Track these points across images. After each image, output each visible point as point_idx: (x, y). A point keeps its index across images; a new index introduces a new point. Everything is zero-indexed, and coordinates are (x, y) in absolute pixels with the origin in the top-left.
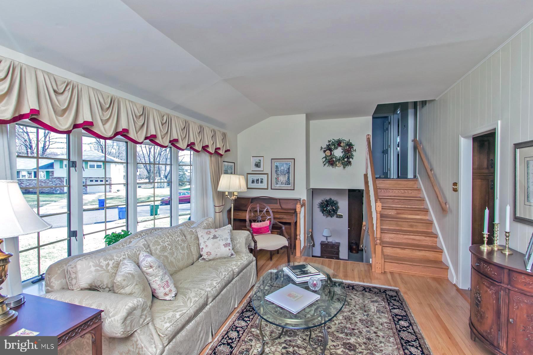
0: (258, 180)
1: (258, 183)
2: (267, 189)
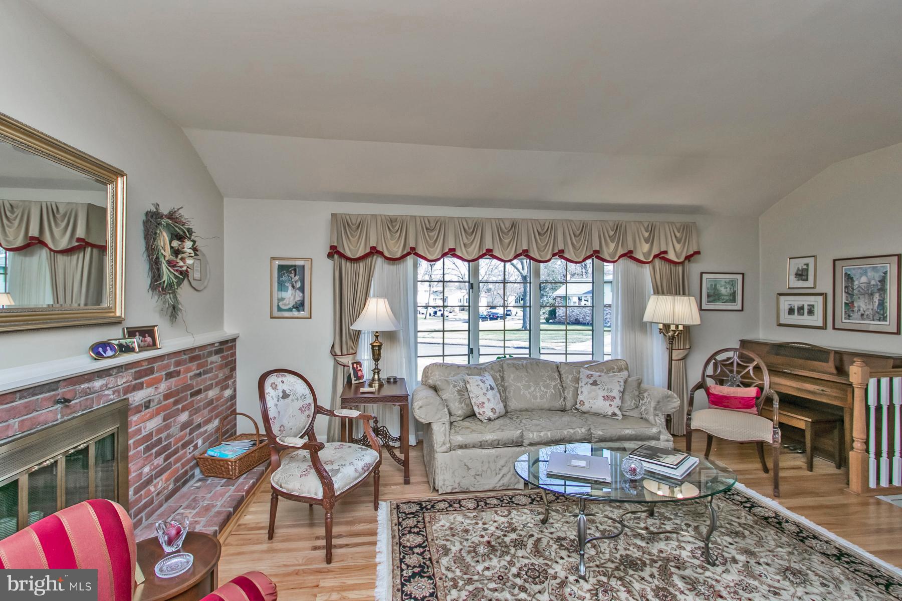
0: (801, 309)
1: (803, 314)
2: (824, 327)
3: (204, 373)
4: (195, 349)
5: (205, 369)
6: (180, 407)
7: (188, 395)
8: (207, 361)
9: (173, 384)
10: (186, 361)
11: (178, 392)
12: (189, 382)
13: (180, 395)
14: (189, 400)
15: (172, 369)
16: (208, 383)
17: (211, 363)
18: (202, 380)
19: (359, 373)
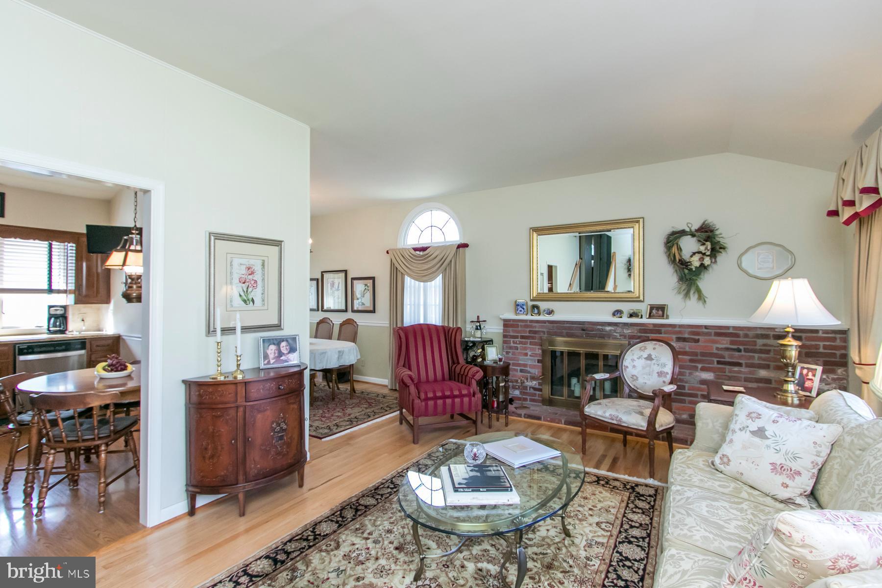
3: (746, 350)
4: (728, 328)
5: (748, 347)
6: (700, 366)
7: (713, 361)
8: (755, 341)
9: (687, 347)
10: (709, 334)
11: (696, 354)
12: (715, 351)
13: (699, 357)
14: (715, 365)
15: (686, 336)
16: (756, 361)
17: (764, 345)
18: (742, 355)
19: (808, 384)
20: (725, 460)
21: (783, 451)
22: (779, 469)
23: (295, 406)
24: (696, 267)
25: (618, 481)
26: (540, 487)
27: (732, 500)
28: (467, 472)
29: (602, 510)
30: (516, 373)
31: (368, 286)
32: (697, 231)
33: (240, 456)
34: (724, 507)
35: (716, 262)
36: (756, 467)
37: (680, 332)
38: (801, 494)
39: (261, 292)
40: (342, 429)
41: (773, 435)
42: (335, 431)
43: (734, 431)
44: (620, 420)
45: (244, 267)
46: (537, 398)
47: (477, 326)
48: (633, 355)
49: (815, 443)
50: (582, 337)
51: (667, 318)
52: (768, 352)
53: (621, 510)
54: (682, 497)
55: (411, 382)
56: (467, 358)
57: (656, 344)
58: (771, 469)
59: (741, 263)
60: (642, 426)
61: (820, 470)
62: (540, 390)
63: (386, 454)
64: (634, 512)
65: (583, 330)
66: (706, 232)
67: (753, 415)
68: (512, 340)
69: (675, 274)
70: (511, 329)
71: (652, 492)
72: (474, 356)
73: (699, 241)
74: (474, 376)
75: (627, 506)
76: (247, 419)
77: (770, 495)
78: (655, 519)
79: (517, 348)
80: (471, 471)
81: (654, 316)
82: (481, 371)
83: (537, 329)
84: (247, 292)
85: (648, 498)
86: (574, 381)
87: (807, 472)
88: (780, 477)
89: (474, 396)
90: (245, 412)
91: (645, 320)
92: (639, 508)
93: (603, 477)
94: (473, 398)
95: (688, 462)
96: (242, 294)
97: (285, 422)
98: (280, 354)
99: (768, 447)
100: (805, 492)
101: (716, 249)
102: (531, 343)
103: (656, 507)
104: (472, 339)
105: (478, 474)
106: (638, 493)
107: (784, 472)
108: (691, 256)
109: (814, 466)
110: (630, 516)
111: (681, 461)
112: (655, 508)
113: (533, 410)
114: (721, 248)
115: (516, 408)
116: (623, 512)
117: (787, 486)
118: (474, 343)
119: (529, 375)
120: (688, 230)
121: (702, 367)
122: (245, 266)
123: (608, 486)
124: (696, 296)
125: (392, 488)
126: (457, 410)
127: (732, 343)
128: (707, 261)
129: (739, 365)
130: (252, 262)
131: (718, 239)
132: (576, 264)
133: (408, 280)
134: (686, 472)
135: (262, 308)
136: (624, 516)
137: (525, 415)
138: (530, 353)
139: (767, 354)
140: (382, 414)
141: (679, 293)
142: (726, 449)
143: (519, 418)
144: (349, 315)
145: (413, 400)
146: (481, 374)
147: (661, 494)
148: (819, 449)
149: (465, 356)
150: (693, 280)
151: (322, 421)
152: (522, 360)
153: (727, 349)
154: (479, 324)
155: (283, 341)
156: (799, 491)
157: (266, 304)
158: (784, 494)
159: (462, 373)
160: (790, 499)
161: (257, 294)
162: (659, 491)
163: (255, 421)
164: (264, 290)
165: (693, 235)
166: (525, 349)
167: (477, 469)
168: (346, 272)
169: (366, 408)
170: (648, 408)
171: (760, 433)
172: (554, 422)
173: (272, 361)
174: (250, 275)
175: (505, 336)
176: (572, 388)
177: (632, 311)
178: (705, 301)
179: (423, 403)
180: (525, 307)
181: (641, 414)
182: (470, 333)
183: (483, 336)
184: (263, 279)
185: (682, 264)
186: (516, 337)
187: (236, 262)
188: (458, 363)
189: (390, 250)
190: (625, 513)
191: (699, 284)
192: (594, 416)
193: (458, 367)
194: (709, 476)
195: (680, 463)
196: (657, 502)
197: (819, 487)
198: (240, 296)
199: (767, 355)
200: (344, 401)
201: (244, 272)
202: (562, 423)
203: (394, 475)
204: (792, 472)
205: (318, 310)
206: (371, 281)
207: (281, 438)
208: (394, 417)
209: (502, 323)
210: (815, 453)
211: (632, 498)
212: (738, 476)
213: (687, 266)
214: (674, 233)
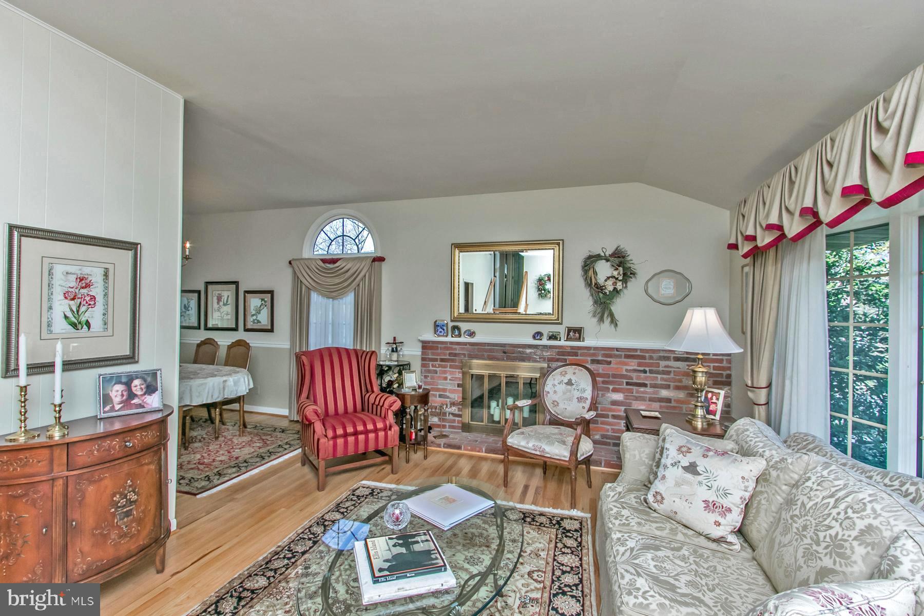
3: (651, 372)
4: (636, 350)
5: (653, 368)
6: (611, 387)
7: (623, 382)
8: (659, 363)
9: (600, 368)
10: (620, 356)
11: (607, 376)
12: (625, 373)
13: (611, 379)
14: (625, 386)
15: (600, 358)
16: (659, 382)
17: (666, 367)
18: (648, 377)
19: (712, 407)
20: (659, 498)
21: (714, 488)
22: (709, 506)
23: (152, 467)
24: (610, 291)
25: (544, 515)
26: (466, 533)
27: (672, 546)
28: (389, 550)
29: (532, 555)
30: (434, 398)
31: (265, 302)
32: (610, 256)
33: (57, 551)
34: (668, 557)
35: (626, 287)
36: (690, 505)
37: (594, 355)
38: (732, 532)
39: (102, 312)
40: (226, 479)
41: (704, 470)
42: (216, 482)
43: (665, 467)
44: (543, 451)
45: (73, 278)
46: (456, 424)
47: (393, 348)
48: (554, 379)
49: (743, 478)
50: (503, 360)
51: (583, 341)
52: (668, 373)
53: (550, 552)
54: (626, 548)
55: (316, 417)
56: (381, 384)
57: (575, 369)
58: (705, 507)
59: (647, 288)
60: (564, 457)
61: (747, 504)
62: (460, 416)
63: (283, 509)
64: (564, 553)
65: (505, 353)
66: (619, 257)
67: (684, 449)
68: (431, 363)
69: (591, 298)
70: (430, 351)
71: (576, 525)
72: (390, 381)
73: (613, 266)
74: (391, 406)
75: (556, 547)
76: (69, 496)
77: (704, 534)
78: (585, 558)
79: (436, 372)
80: (394, 546)
81: (571, 338)
82: (398, 400)
83: (457, 352)
84: (78, 311)
85: (574, 533)
86: (493, 404)
87: (737, 508)
88: (713, 514)
89: (390, 429)
90: (66, 485)
91: (562, 343)
92: (568, 548)
93: (528, 513)
94: (389, 432)
95: (622, 500)
96: (69, 314)
97: (134, 492)
98: (132, 395)
99: (700, 483)
100: (735, 529)
101: (628, 275)
102: (451, 367)
103: (584, 543)
104: (387, 363)
105: (403, 550)
106: (564, 529)
107: (717, 510)
108: (606, 281)
109: (742, 501)
110: (561, 558)
111: (613, 499)
112: (582, 545)
113: (453, 439)
114: (631, 274)
115: (435, 437)
116: (553, 555)
117: (719, 525)
118: (390, 367)
119: (448, 400)
120: (603, 254)
121: (613, 388)
122: (75, 276)
123: (535, 523)
124: (609, 319)
125: (289, 559)
126: (372, 447)
127: (639, 365)
128: (619, 286)
129: (645, 385)
130: (86, 270)
131: (629, 265)
132: (491, 282)
133: (314, 296)
134: (623, 513)
135: (106, 334)
136: (554, 560)
137: (444, 444)
138: (449, 377)
139: (669, 375)
140: (279, 455)
141: (594, 316)
142: (658, 486)
143: (438, 449)
144: (241, 335)
145: (318, 440)
146: (398, 404)
147: (586, 527)
148: (746, 484)
149: (379, 382)
150: (607, 304)
151: (198, 469)
152: (441, 384)
153: (635, 371)
154: (395, 346)
155: (137, 378)
156: (729, 529)
157: (110, 330)
158: (717, 533)
159: (377, 403)
160: (722, 537)
161: (95, 315)
162: (584, 524)
163: (83, 497)
164: (106, 310)
165: (607, 260)
166: (445, 372)
167: (401, 542)
168: (236, 283)
169: (260, 448)
170: (569, 436)
171: (692, 469)
172: (475, 451)
173: (117, 407)
174: (83, 288)
175: (423, 359)
176: (492, 412)
177: (551, 333)
178: (616, 325)
179: (331, 442)
180: (445, 328)
181: (564, 443)
182: (384, 356)
183: (400, 359)
184: (106, 295)
185: (597, 288)
186: (436, 360)
187: (59, 270)
188: (373, 392)
189: (293, 259)
190: (555, 556)
191: (612, 308)
192: (517, 447)
193: (373, 397)
194: (645, 517)
195: (613, 502)
196: (583, 537)
197: (747, 522)
198: (66, 317)
199: (667, 376)
200: (231, 440)
201: (73, 284)
202: (482, 452)
203: (293, 538)
204: (723, 510)
205: (199, 328)
206: (269, 295)
207: (128, 514)
208: (294, 456)
209: (420, 345)
210: (743, 488)
211: (559, 536)
212: (672, 515)
213: (602, 290)
214: (590, 257)
